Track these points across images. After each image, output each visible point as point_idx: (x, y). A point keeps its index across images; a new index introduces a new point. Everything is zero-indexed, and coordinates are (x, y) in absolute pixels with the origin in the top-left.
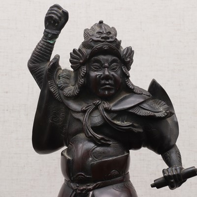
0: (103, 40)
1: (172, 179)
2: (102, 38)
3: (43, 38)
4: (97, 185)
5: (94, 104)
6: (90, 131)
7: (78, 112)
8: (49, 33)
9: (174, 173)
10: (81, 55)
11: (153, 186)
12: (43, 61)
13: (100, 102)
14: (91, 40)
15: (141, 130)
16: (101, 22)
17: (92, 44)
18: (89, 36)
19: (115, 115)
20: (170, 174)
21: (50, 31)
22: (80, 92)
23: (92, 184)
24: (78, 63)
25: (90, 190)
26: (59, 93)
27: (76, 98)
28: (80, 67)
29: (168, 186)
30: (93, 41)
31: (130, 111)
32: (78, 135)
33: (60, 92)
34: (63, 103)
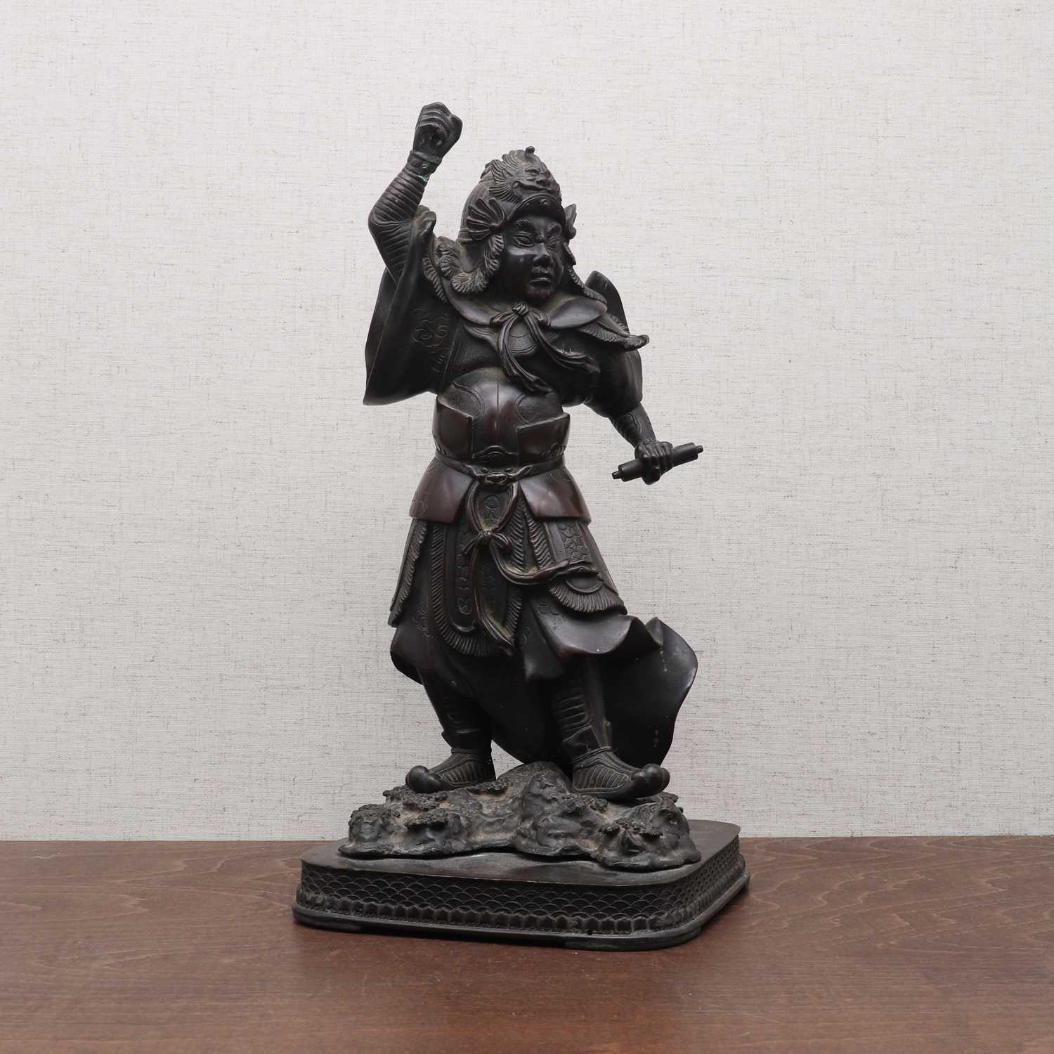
0: (541, 187)
1: (656, 465)
2: (538, 182)
3: (406, 167)
4: (526, 470)
5: (516, 312)
6: (513, 365)
7: (482, 326)
8: (424, 160)
9: (662, 454)
10: (494, 211)
11: (615, 476)
12: (406, 217)
13: (527, 310)
14: (517, 184)
15: (598, 369)
16: (530, 151)
17: (518, 192)
18: (507, 176)
19: (556, 336)
20: (653, 455)
21: (425, 157)
22: (488, 285)
23: (515, 469)
24: (485, 228)
25: (513, 480)
26: (442, 284)
27: (474, 297)
28: (489, 237)
29: (641, 478)
30: (521, 185)
31: (584, 331)
32: (475, 371)
33: (445, 282)
34: (449, 305)
